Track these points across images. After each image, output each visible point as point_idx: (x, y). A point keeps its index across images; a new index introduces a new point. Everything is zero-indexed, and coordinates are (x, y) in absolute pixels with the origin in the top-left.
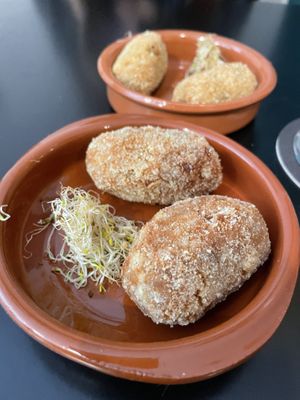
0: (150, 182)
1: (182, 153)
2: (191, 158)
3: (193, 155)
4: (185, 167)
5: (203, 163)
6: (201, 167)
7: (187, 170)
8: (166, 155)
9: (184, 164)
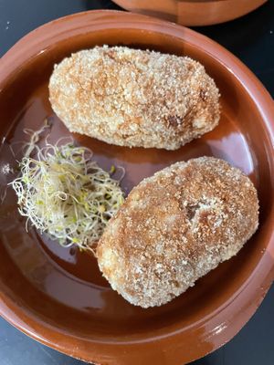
0: (127, 136)
1: (169, 103)
2: (180, 110)
3: (183, 105)
4: (171, 121)
5: (195, 113)
6: (192, 118)
7: (174, 124)
8: (148, 106)
9: (170, 117)
